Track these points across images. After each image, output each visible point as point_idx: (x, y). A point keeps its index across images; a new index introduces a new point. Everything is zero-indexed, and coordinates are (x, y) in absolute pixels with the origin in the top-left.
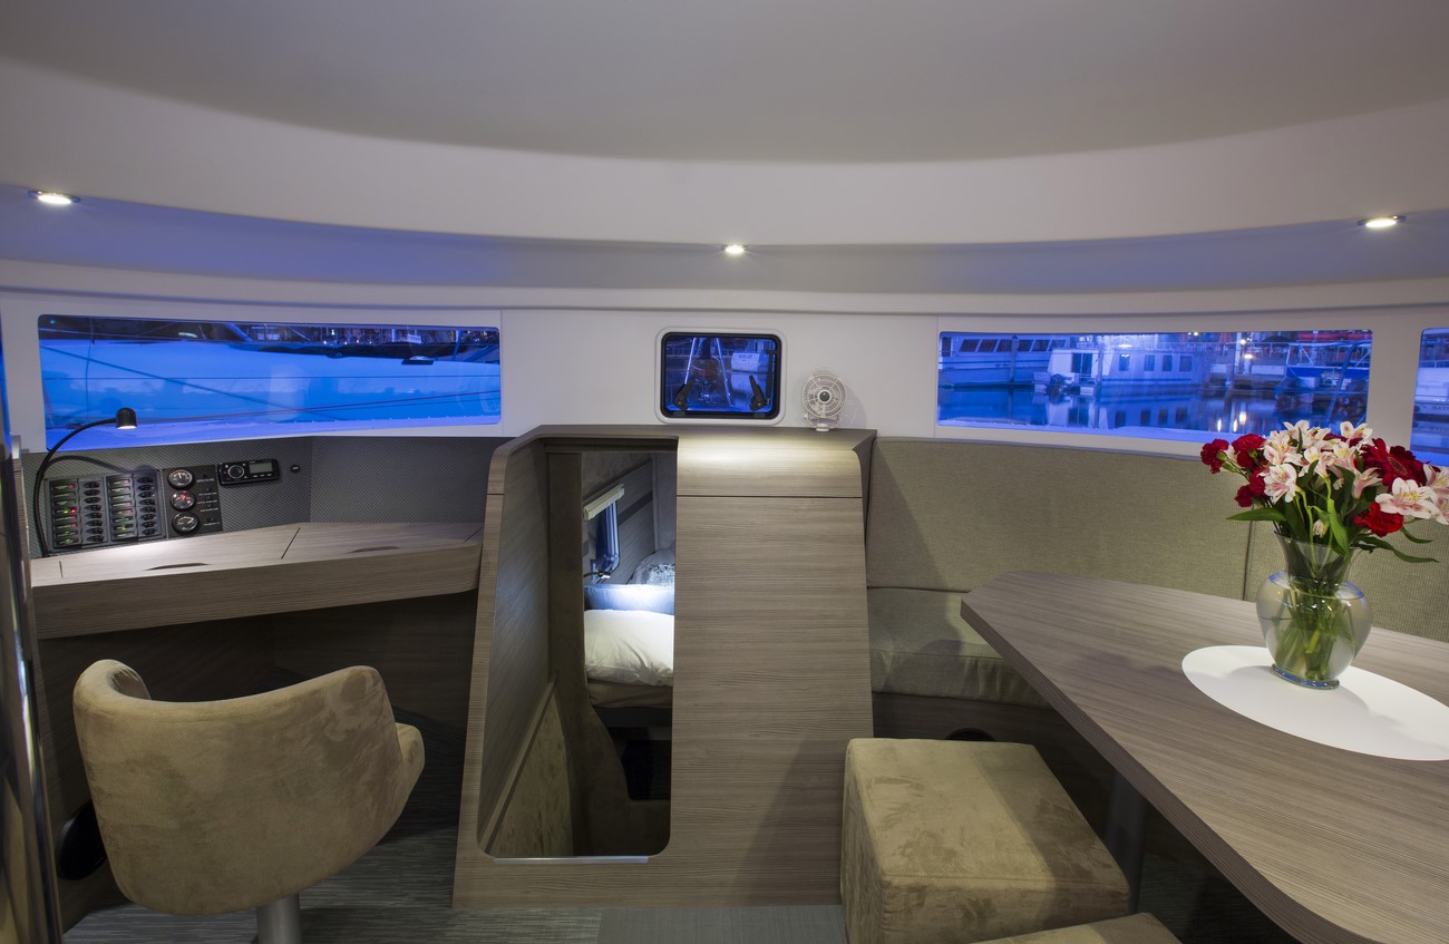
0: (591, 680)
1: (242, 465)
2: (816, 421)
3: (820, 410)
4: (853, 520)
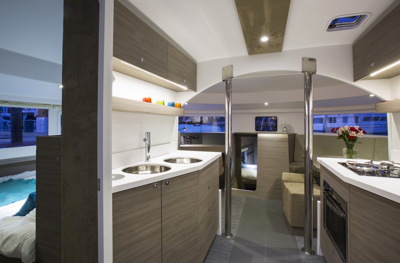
0: (242, 179)
1: (194, 136)
2: (284, 132)
3: (285, 129)
4: (286, 145)
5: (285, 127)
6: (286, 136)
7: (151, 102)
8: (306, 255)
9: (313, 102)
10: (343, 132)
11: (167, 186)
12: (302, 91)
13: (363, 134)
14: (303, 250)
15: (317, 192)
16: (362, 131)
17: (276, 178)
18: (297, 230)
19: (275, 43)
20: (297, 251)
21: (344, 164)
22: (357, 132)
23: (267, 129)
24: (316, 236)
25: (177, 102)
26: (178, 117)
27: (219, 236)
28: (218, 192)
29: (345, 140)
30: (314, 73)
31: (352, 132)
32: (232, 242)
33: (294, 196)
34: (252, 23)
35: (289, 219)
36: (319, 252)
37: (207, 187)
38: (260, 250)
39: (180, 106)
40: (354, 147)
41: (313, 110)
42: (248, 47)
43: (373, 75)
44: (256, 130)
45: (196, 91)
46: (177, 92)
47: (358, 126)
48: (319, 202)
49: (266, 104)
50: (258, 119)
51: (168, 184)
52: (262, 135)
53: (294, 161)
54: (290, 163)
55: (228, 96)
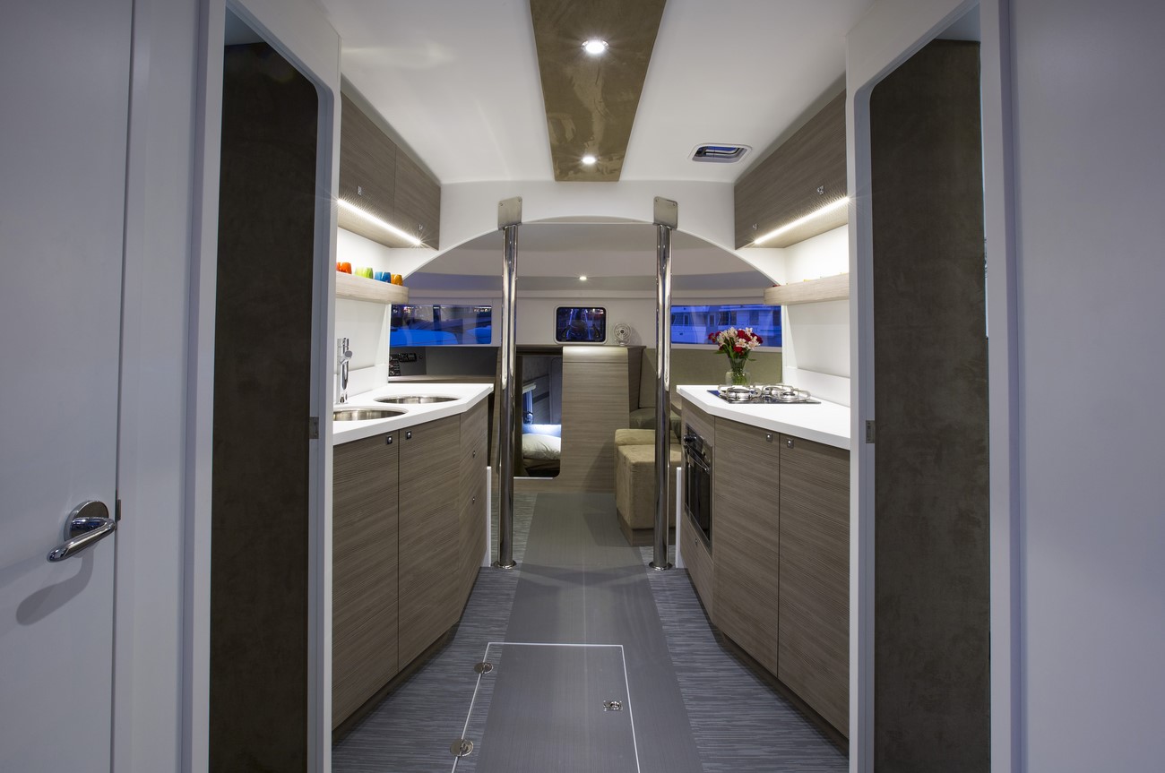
1: (406, 355)
2: (620, 342)
3: (621, 337)
4: (624, 370)
5: (622, 332)
6: (623, 351)
7: (350, 272)
8: (658, 572)
9: (672, 277)
10: (726, 340)
11: (409, 441)
12: (653, 255)
13: (757, 344)
14: (652, 565)
15: (676, 455)
16: (756, 337)
17: (602, 445)
18: (642, 534)
19: (607, 168)
20: (641, 569)
21: (716, 393)
22: (748, 339)
23: (580, 336)
24: (673, 542)
25: (394, 273)
26: (390, 306)
27: (487, 568)
28: (486, 470)
29: (729, 356)
30: (674, 227)
31: (740, 340)
32: (517, 573)
33: (638, 467)
34: (569, 135)
35: (627, 517)
36: (678, 563)
37: (471, 454)
38: (574, 577)
39: (400, 281)
40: (744, 369)
41: (671, 298)
42: (555, 169)
43: (759, 241)
44: (559, 339)
45: (437, 249)
46: (391, 247)
47: (751, 329)
48: (679, 469)
49: (583, 278)
50: (562, 313)
51: (410, 437)
52: (571, 350)
53: (639, 408)
54: (631, 411)
55: (510, 257)
